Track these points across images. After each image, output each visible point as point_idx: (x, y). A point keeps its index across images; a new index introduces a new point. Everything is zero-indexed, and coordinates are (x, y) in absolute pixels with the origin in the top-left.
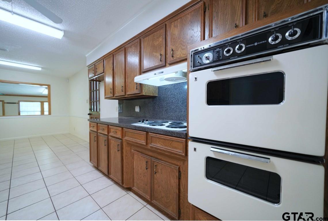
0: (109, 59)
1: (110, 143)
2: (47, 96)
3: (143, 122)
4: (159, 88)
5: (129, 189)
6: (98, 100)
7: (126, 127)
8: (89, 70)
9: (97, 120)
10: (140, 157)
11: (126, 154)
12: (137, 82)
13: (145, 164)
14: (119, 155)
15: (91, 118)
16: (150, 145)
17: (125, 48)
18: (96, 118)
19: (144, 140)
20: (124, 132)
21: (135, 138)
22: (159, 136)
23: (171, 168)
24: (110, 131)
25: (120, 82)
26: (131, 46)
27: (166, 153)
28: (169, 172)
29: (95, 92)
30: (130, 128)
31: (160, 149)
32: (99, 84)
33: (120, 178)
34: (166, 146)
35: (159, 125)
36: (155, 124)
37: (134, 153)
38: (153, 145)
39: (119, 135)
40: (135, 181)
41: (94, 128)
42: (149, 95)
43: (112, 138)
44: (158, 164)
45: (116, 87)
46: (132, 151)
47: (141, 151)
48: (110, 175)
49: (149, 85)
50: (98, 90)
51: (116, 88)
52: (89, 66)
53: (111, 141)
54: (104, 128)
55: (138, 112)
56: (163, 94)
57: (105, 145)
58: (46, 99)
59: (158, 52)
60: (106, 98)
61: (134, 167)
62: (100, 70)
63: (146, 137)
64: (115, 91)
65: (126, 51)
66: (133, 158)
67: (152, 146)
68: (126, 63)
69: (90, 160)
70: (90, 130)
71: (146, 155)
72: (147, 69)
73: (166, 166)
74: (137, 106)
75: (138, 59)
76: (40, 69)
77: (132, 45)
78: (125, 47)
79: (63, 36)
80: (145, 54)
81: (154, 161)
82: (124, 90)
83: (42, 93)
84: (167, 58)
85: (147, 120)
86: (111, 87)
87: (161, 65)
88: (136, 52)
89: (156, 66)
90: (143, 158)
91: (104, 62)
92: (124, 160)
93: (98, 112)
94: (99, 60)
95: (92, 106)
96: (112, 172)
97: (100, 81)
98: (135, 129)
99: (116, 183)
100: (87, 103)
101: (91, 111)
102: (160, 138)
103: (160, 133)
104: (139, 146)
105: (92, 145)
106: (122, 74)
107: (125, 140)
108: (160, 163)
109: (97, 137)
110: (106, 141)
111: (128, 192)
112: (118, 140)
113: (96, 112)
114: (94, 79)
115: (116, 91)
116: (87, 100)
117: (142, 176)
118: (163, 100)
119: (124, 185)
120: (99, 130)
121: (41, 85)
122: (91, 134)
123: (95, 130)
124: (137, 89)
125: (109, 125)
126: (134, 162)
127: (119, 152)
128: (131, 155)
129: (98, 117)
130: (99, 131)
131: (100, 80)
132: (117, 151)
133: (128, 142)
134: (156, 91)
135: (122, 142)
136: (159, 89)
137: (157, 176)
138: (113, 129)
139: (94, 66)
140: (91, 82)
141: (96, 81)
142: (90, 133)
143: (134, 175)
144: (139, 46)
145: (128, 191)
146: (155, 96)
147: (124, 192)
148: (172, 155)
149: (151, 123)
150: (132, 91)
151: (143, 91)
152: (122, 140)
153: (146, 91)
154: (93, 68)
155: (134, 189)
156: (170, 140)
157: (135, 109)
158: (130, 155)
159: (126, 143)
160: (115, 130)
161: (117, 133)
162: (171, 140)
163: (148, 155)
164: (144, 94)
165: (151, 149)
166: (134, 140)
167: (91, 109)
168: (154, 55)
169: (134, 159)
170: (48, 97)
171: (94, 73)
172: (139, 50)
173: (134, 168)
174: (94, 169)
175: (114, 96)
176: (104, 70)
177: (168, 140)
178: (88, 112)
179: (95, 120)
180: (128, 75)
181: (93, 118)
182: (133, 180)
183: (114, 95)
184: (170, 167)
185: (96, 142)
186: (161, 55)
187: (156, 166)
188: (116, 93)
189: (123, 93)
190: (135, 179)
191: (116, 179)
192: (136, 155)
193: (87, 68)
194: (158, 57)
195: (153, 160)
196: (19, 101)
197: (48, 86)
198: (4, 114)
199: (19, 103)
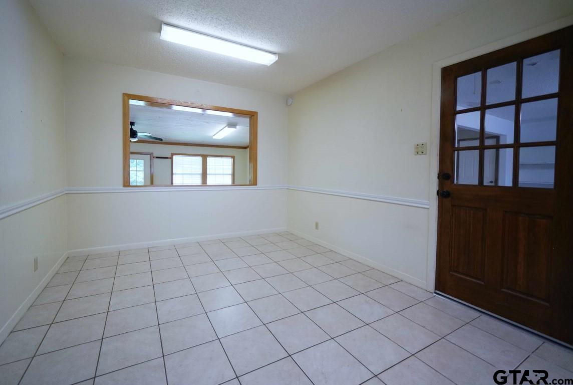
196: (173, 155)
197: (252, 116)
198: (152, 183)
199: (172, 158)
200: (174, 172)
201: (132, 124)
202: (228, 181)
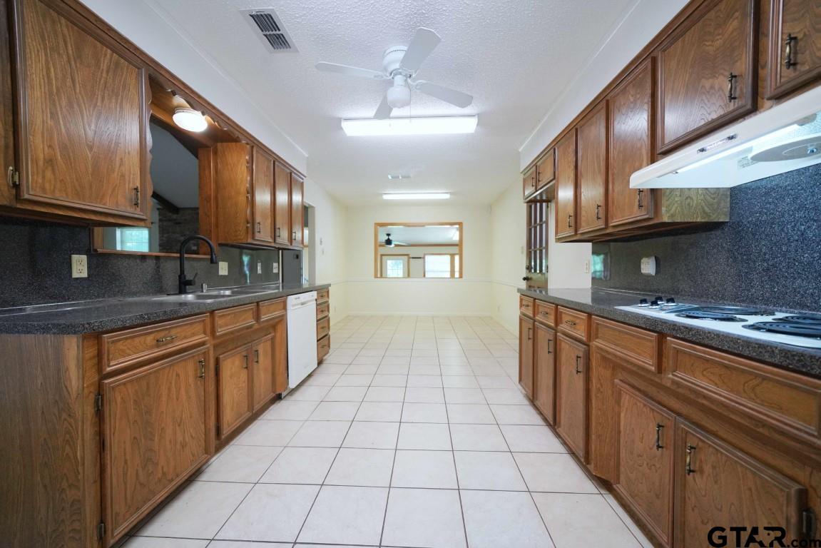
0: (567, 143)
1: (560, 349)
2: (457, 242)
3: (654, 303)
4: (735, 192)
5: (605, 485)
6: (544, 245)
7: (598, 313)
8: (525, 180)
9: (541, 292)
10: (638, 404)
11: (599, 386)
12: (641, 187)
13: (656, 432)
14: (579, 382)
15: (530, 287)
16: (670, 376)
17: (608, 101)
18: (538, 288)
19: (652, 357)
20: (594, 326)
21: (625, 347)
22: (704, 352)
23: (761, 478)
24: (561, 318)
25: (592, 193)
26: (626, 87)
27: (733, 417)
28: (750, 489)
29: (538, 227)
30: (610, 317)
31: (705, 397)
32: (548, 207)
33: (581, 444)
34: (731, 391)
35: (716, 319)
36: (700, 314)
37: (621, 390)
38: (681, 376)
39: (581, 333)
40: (622, 469)
41: (527, 309)
42: (689, 220)
43: (565, 337)
44: (700, 444)
45: (583, 209)
46: (617, 381)
47: (642, 388)
48: (558, 427)
49: (689, 189)
50: (543, 223)
51: (583, 213)
52: (525, 172)
53: (563, 344)
54: (548, 311)
55: (649, 276)
56: (752, 214)
57: (549, 352)
58: (456, 250)
59: (722, 71)
60: (559, 240)
61: (622, 428)
62: (547, 175)
63: (656, 349)
64: (580, 219)
65: (611, 107)
66: (618, 402)
67: (676, 378)
68: (611, 140)
69: (520, 380)
70: (521, 312)
71: (659, 403)
72: (678, 139)
73: (736, 462)
74: (648, 256)
75: (646, 118)
76: (447, 196)
77: (629, 84)
78: (608, 98)
79: (477, 125)
80: (669, 97)
81: (687, 432)
82: (602, 215)
83: (452, 238)
84: (765, 80)
85: (671, 300)
86: (571, 211)
87: (734, 111)
88: (639, 102)
89: (713, 121)
90: (648, 409)
91: (555, 153)
92: (594, 402)
93: (544, 274)
94: (544, 152)
95: (533, 261)
96: (562, 422)
97: (548, 201)
98: (623, 320)
99: (572, 453)
100: (522, 253)
101: (530, 271)
102: (708, 360)
103: (706, 342)
104: (638, 372)
105: (524, 349)
106: (600, 171)
107: (597, 347)
108: (710, 446)
109: (534, 329)
110: (552, 343)
111: (603, 492)
112: (579, 346)
113: (540, 275)
114: (535, 197)
115: (583, 219)
116: (522, 248)
117: (645, 463)
118: (754, 235)
119: (591, 467)
120: (538, 314)
121: (452, 224)
122: (523, 322)
123: (530, 313)
124: (640, 206)
125: (558, 306)
126: (622, 415)
127: (581, 375)
128: (613, 392)
129: (544, 286)
130: (537, 318)
131: (550, 197)
132: (575, 372)
133: (604, 354)
134: (719, 203)
135: (589, 350)
136: (736, 194)
137: (697, 483)
138: (567, 315)
139: (535, 167)
140: (531, 207)
141: (541, 201)
142: (521, 320)
143: (619, 453)
144: (649, 80)
145: (602, 488)
146: (716, 220)
147: (590, 486)
148: (761, 430)
149: (682, 311)
150: (626, 215)
151: (664, 209)
152: (588, 346)
153: (674, 209)
154: (534, 174)
155: (619, 491)
156: (751, 373)
157: (642, 266)
158: (610, 392)
159: (598, 355)
160: (572, 319)
161: (578, 327)
162: (757, 376)
163: (665, 406)
164: (666, 219)
165: (674, 387)
166: (619, 351)
167: (529, 268)
168: (703, 87)
169: (619, 405)
170: (459, 245)
171: (534, 184)
172: (649, 91)
173: (619, 432)
174: (526, 402)
175: (576, 234)
176: (555, 173)
177: (743, 371)
178: (524, 273)
179: (538, 291)
180: (616, 172)
181: (534, 287)
182: (618, 465)
183: (576, 231)
184: (754, 473)
185: (531, 341)
186: (733, 77)
187: (692, 448)
188: (583, 224)
189: (601, 224)
190: (622, 463)
191: (572, 443)
192: (627, 397)
193: (522, 176)
194: (721, 89)
195: (682, 426)
196: (425, 255)
197: (460, 224)
198: (409, 276)
199: (424, 258)
200: (426, 270)
201: (388, 235)
202: (449, 276)
